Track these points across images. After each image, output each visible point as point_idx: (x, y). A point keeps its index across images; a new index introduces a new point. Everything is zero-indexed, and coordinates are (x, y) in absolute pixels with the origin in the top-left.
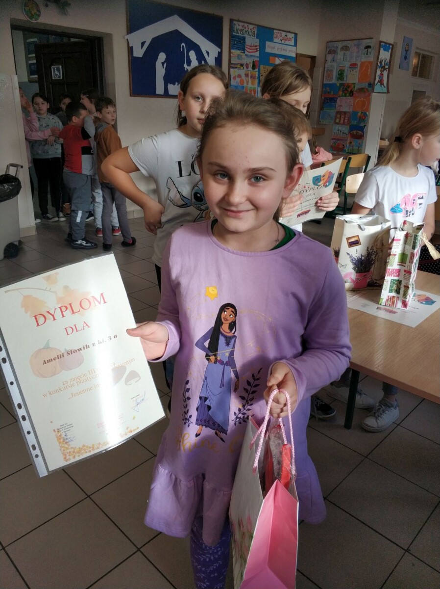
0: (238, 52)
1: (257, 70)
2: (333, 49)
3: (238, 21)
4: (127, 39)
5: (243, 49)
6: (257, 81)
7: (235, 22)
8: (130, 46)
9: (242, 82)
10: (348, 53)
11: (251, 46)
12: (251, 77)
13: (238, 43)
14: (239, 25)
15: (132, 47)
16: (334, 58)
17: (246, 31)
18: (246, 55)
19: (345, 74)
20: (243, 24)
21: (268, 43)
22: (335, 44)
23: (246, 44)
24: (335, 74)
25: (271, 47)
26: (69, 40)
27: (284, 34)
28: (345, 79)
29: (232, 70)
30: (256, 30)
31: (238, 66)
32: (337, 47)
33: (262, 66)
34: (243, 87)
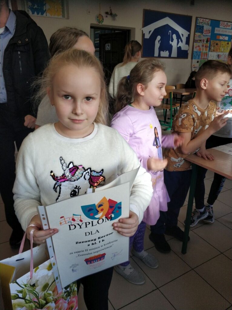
0: (199, 34)
1: (209, 43)
3: (201, 18)
4: (142, 30)
5: (202, 32)
6: (208, 48)
7: (198, 19)
9: (200, 49)
11: (207, 31)
12: (205, 47)
13: (199, 29)
14: (201, 20)
15: (144, 34)
17: (204, 23)
18: (203, 35)
20: (203, 19)
21: (216, 28)
23: (204, 29)
25: (217, 31)
26: (115, 32)
27: (226, 23)
29: (195, 43)
30: (210, 22)
31: (199, 41)
33: (212, 41)
34: (200, 52)
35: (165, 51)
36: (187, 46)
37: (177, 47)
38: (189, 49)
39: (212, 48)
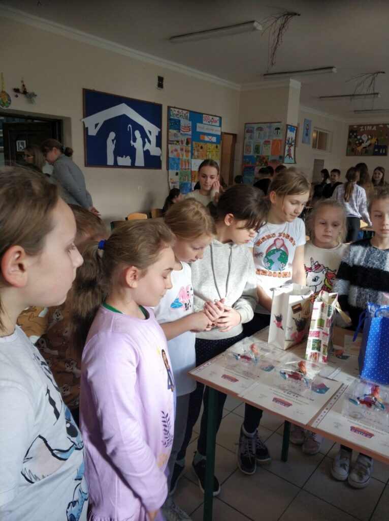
0: (175, 131)
1: (190, 145)
2: (250, 129)
3: (175, 108)
4: (83, 122)
5: (179, 129)
6: (190, 154)
7: (171, 109)
8: (86, 127)
9: (178, 155)
10: (262, 133)
11: (185, 127)
12: (186, 151)
13: (174, 124)
14: (175, 111)
15: (87, 128)
16: (251, 135)
17: (181, 116)
18: (181, 134)
19: (261, 149)
20: (178, 110)
21: (198, 125)
22: (252, 125)
23: (181, 125)
24: (252, 148)
25: (200, 128)
26: (33, 121)
27: (211, 117)
28: (261, 152)
29: (170, 145)
30: (188, 115)
31: (175, 142)
32: (253, 128)
33: (194, 143)
34: (179, 159)
35: (124, 156)
36: (159, 148)
37: (144, 151)
38: (161, 154)
39: (196, 153)
